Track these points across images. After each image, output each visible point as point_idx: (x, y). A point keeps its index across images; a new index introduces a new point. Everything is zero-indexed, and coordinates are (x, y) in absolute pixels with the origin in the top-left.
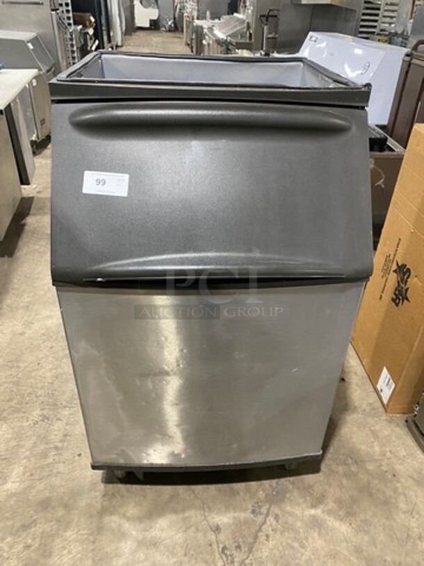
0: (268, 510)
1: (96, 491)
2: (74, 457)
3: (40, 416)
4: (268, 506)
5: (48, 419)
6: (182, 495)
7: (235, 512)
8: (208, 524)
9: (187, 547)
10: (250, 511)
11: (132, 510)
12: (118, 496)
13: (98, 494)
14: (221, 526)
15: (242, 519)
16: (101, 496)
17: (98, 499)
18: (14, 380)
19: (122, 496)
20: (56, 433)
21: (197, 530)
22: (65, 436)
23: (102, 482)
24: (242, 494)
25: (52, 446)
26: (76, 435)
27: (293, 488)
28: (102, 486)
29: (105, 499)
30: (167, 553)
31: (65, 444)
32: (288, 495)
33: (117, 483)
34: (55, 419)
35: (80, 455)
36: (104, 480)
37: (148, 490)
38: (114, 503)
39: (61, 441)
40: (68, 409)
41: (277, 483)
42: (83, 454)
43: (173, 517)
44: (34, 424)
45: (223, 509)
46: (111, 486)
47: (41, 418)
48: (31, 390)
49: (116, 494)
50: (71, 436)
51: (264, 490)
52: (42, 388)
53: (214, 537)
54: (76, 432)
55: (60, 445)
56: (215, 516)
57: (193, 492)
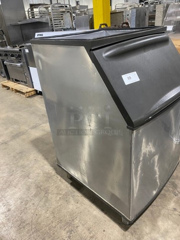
0: (178, 191)
1: (128, 236)
2: (103, 234)
3: (67, 233)
4: (176, 191)
5: (72, 231)
6: (153, 210)
7: (172, 200)
8: (171, 210)
9: (175, 223)
10: (174, 196)
11: (147, 230)
12: (136, 230)
13: (129, 236)
14: (175, 208)
15: (176, 200)
16: (131, 236)
17: (132, 238)
18: (33, 230)
19: (138, 229)
20: (84, 232)
21: (171, 215)
22: (89, 230)
23: (125, 231)
24: (166, 194)
25: (89, 238)
26: (92, 226)
27: (174, 180)
28: (127, 233)
29: (134, 235)
30: (174, 230)
31: (93, 233)
32: (176, 183)
33: (130, 226)
34: (76, 228)
35: (104, 231)
36: (125, 230)
37: (142, 219)
38: (139, 234)
39: (90, 233)
40: (75, 220)
41: (169, 182)
42: (105, 229)
43: (160, 218)
44: (70, 238)
45: (169, 202)
46: (129, 229)
47: (69, 233)
48: (47, 228)
49: (135, 230)
50: (91, 228)
51: (169, 187)
52: (52, 222)
53: (177, 212)
54: (91, 225)
55: (92, 235)
56: (169, 206)
57: (155, 206)
